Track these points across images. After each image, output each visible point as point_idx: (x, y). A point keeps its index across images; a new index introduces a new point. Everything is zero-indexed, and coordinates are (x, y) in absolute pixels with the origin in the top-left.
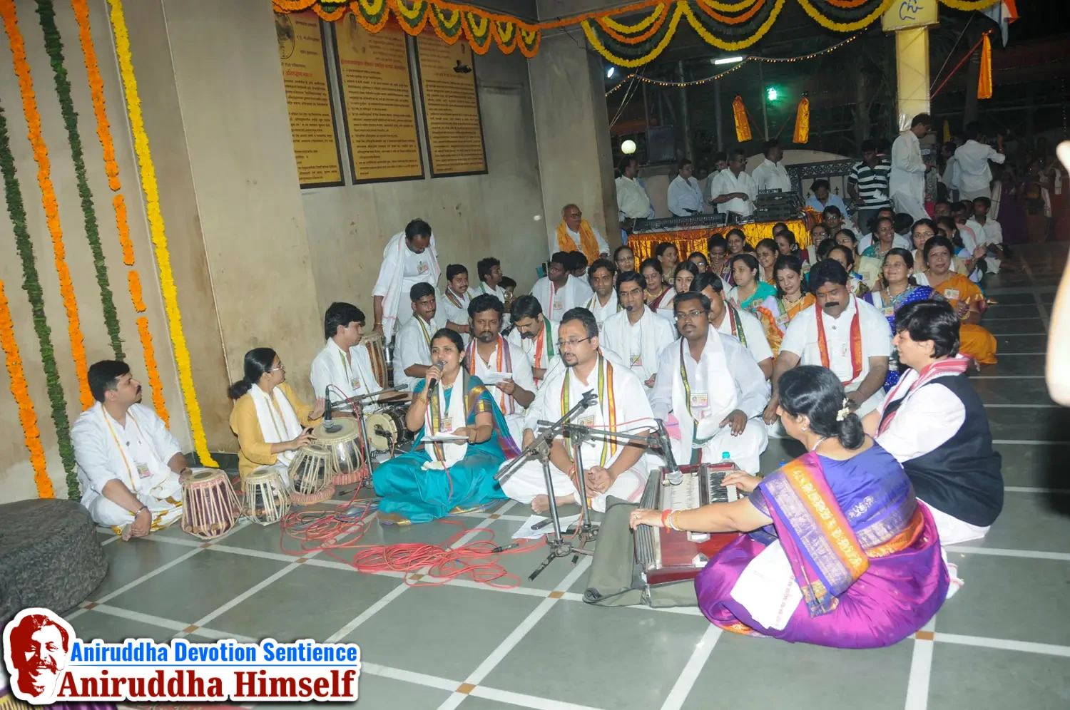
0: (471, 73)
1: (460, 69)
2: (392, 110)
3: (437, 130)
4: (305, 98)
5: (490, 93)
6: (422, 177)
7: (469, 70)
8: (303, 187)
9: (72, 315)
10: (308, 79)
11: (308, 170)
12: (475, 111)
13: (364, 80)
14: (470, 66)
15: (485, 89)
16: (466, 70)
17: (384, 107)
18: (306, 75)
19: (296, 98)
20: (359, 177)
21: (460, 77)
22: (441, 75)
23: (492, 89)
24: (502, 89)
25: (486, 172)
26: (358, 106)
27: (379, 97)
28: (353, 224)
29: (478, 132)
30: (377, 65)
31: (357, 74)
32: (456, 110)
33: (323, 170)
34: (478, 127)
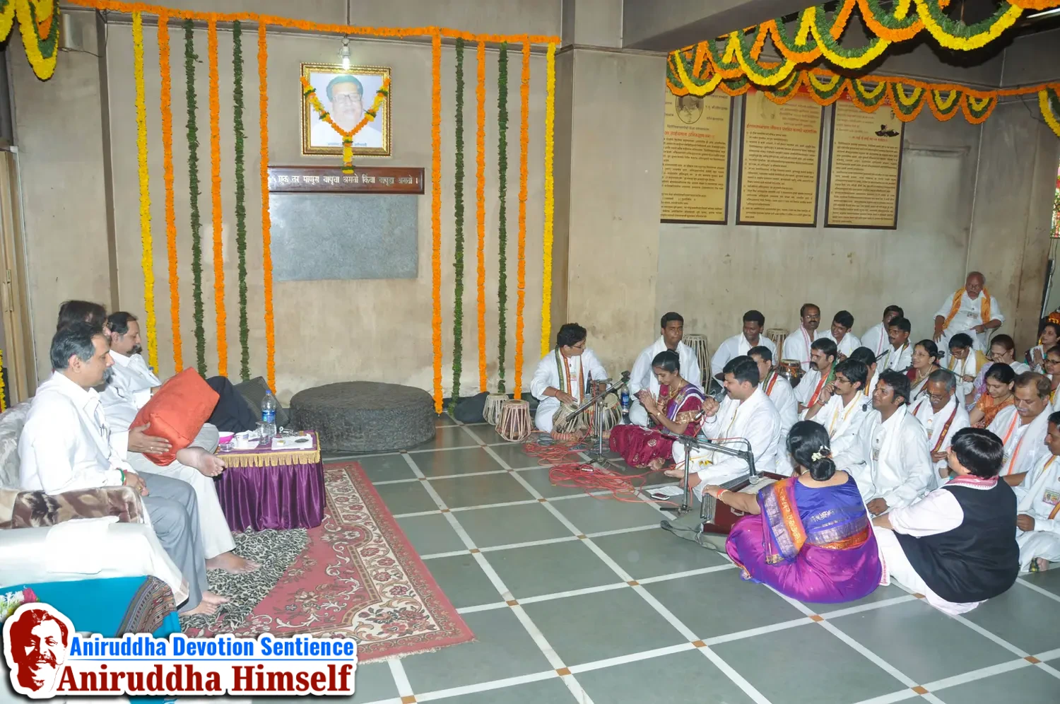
0: (898, 137)
1: (884, 132)
2: (791, 167)
3: (841, 187)
4: (703, 155)
5: (919, 155)
6: (814, 226)
7: (897, 134)
8: (663, 221)
9: (481, 286)
10: (709, 140)
11: (692, 210)
12: (895, 172)
13: (767, 141)
14: (898, 129)
15: (914, 152)
16: (891, 134)
17: (785, 164)
18: (708, 136)
19: (693, 154)
20: (742, 219)
21: (882, 140)
22: (859, 138)
23: (923, 152)
24: (935, 152)
25: (894, 228)
26: (757, 162)
27: (780, 155)
28: (728, 255)
29: (893, 192)
30: (785, 129)
31: (761, 136)
32: (867, 170)
33: (708, 211)
34: (895, 186)
